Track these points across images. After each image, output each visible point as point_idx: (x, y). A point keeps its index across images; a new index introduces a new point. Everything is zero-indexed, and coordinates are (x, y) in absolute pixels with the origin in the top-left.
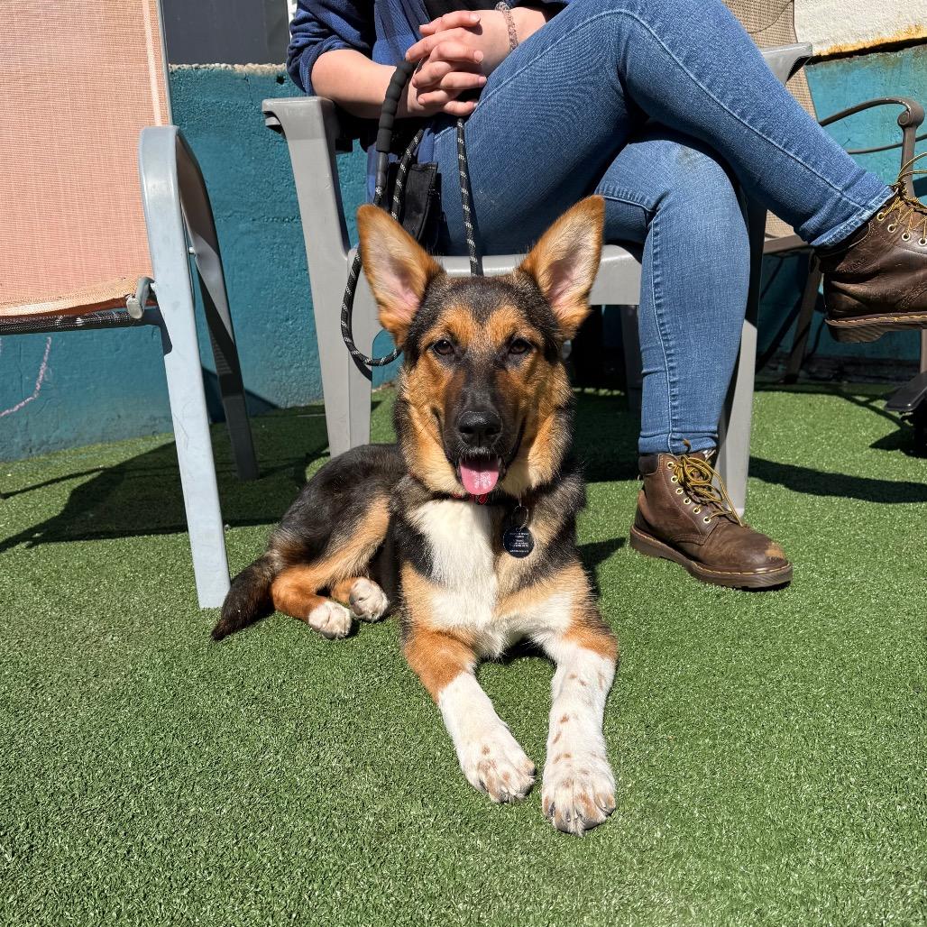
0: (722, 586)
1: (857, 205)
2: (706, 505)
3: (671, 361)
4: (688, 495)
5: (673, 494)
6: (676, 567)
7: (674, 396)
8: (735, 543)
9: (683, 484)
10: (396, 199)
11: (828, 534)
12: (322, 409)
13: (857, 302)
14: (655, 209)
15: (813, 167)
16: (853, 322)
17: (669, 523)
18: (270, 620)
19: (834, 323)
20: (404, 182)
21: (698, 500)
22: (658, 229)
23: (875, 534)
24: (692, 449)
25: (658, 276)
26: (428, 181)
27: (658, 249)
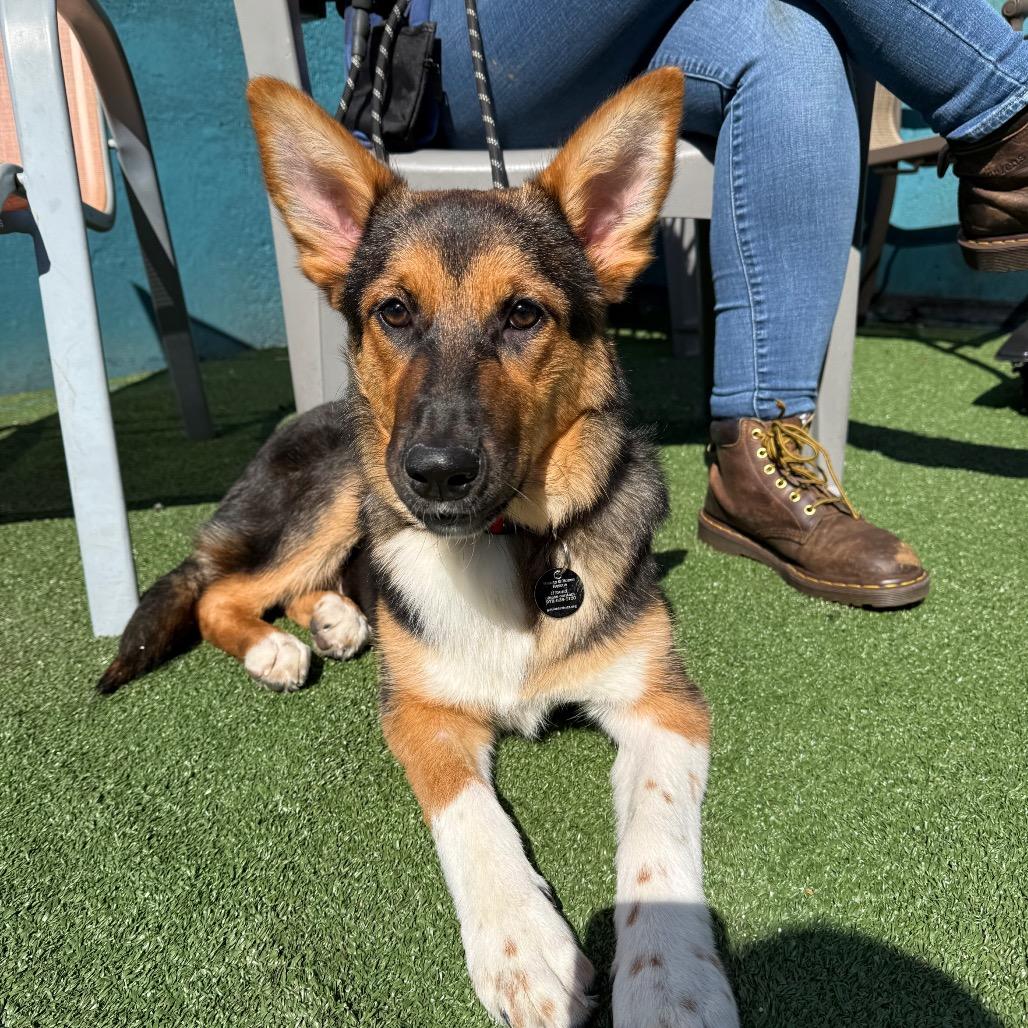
0: (834, 602)
1: (1016, 83)
2: (806, 489)
3: (758, 293)
4: (782, 475)
5: (761, 473)
6: (765, 571)
7: (761, 340)
8: (851, 544)
9: (775, 460)
10: (379, 71)
11: (953, 523)
12: (285, 351)
13: (1007, 216)
14: (735, 85)
15: (956, 27)
16: (999, 244)
17: (755, 512)
18: (192, 659)
19: (972, 244)
20: (391, 49)
21: (795, 481)
22: (739, 112)
23: (1015, 523)
24: (787, 413)
25: (739, 177)
26: (423, 46)
27: (740, 140)
